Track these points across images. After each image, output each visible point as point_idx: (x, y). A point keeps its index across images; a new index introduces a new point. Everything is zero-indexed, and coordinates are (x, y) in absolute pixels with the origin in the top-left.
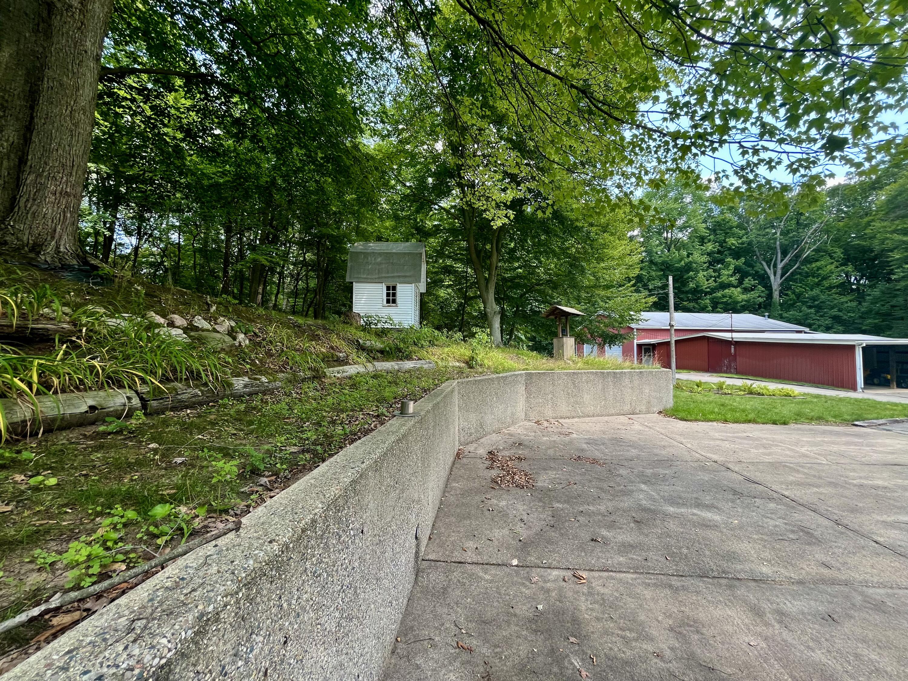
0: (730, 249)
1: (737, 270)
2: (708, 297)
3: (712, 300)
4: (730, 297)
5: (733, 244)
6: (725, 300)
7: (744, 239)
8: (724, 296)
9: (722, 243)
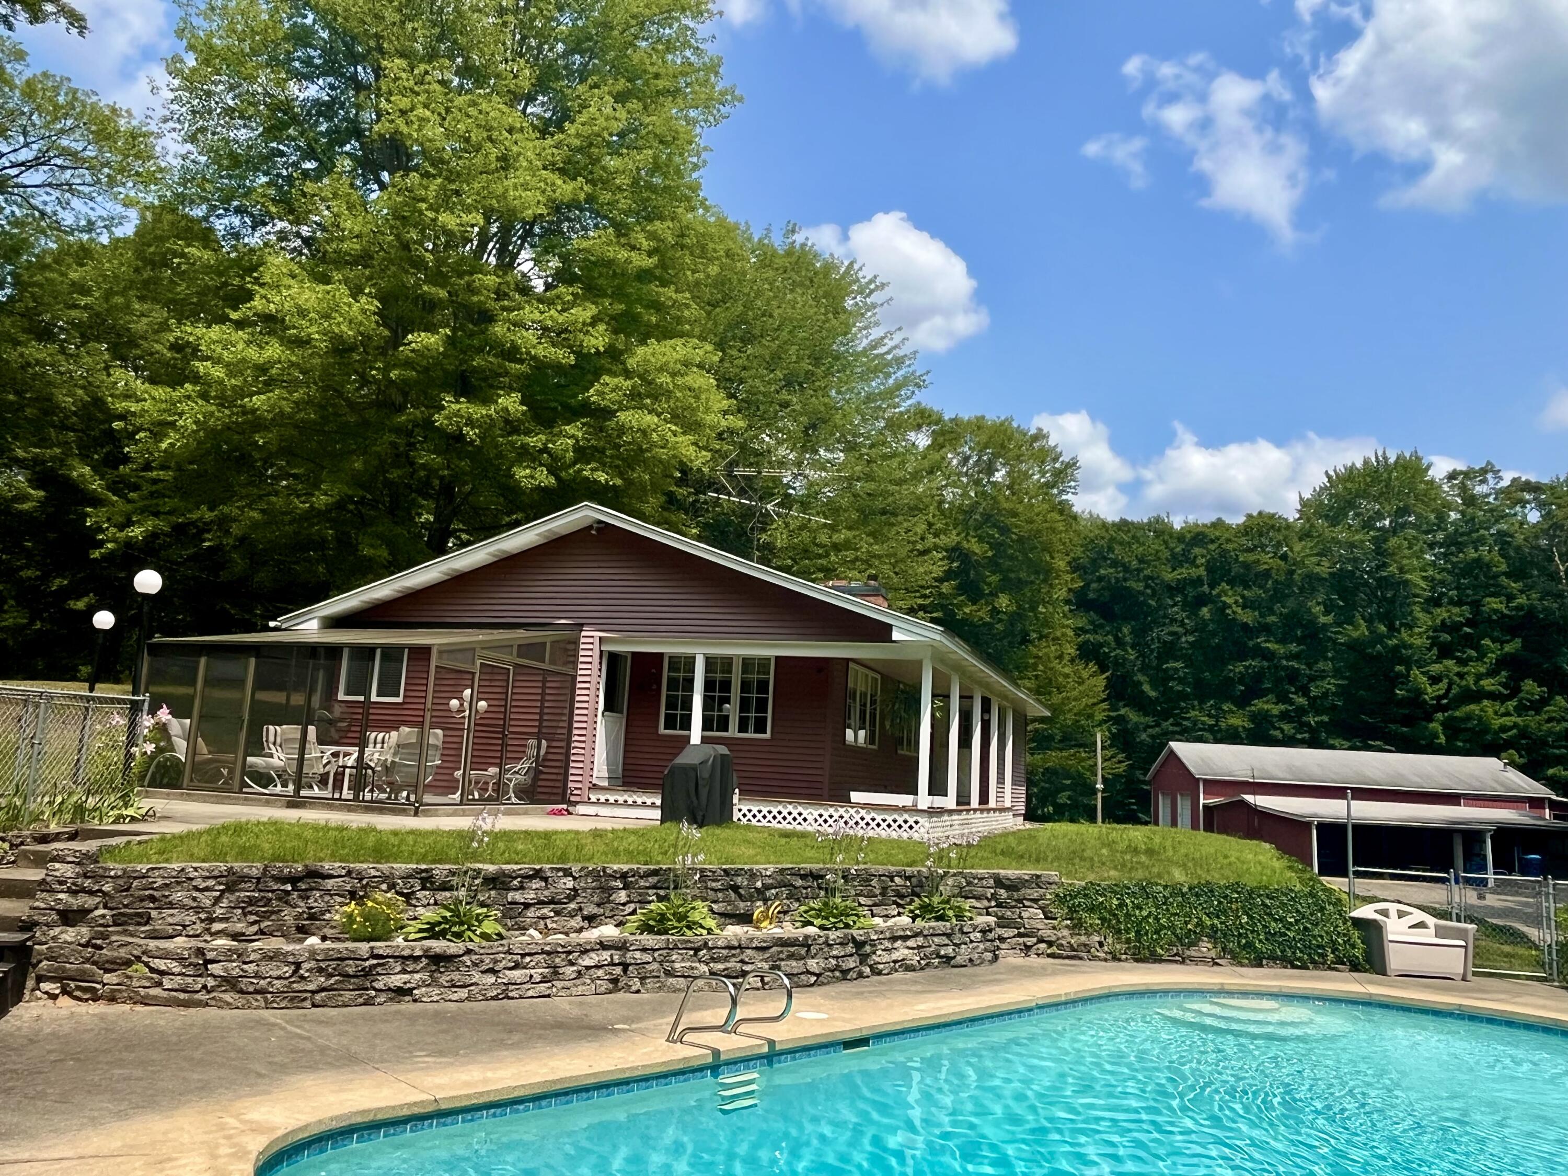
0: (1489, 620)
1: (1503, 663)
2: (1439, 716)
3: (1445, 725)
4: (1480, 718)
5: (1495, 611)
6: (1469, 725)
7: (1522, 600)
8: (1468, 717)
9: (1476, 605)
